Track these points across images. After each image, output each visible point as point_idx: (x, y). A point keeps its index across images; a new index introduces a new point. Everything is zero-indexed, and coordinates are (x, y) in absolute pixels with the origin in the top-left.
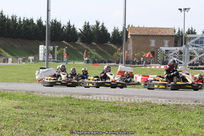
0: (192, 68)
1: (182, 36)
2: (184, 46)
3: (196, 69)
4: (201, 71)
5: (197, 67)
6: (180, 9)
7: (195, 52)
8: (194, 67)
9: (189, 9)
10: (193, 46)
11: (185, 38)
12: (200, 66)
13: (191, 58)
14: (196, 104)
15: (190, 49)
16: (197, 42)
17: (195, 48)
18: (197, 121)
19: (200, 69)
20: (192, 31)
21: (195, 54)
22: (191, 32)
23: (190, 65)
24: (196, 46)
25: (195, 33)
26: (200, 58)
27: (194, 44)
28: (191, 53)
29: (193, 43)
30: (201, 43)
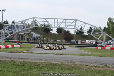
0: (6, 42)
1: (1, 24)
2: (2, 30)
3: (8, 42)
6: (1, 10)
7: (8, 33)
9: (5, 10)
11: (3, 25)
12: (10, 41)
13: (6, 36)
15: (5, 31)
16: (9, 28)
19: (10, 42)
22: (6, 22)
23: (5, 40)
24: (8, 30)
25: (8, 23)
26: (10, 36)
27: (7, 29)
28: (5, 33)
30: (11, 28)
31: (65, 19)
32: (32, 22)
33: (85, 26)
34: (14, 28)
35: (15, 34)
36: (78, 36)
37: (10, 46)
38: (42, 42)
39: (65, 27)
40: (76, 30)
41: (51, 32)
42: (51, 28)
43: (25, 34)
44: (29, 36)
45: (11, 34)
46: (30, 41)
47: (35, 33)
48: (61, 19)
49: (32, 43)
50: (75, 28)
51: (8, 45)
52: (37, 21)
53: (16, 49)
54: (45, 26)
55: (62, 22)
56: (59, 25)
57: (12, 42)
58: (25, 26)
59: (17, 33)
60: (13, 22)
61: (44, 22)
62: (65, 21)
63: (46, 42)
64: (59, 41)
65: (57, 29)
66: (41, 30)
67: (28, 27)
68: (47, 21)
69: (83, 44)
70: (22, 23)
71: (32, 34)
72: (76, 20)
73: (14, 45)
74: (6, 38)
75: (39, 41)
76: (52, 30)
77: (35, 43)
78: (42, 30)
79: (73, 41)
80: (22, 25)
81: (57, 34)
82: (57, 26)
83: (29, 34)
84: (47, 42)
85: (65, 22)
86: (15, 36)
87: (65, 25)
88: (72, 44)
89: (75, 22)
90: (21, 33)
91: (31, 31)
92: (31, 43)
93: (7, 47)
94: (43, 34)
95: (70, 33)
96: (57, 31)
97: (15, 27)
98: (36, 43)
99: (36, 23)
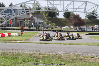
0: (2, 29)
3: (4, 29)
4: (8, 30)
5: (5, 28)
8: (3, 28)
10: (3, 14)
12: (7, 28)
13: (1, 22)
14: (2, 51)
16: (5, 12)
17: (4, 16)
18: (1, 63)
19: (7, 29)
20: (2, 4)
21: (4, 20)
24: (4, 15)
25: (4, 6)
26: (7, 22)
28: (1, 19)
29: (3, 13)
30: (8, 12)
31: (73, 1)
32: (34, 5)
33: (97, 9)
34: (11, 12)
35: (13, 19)
36: (90, 21)
37: (6, 34)
38: (45, 29)
39: (73, 10)
40: (88, 14)
41: (57, 16)
42: (58, 12)
43: (25, 19)
44: (30, 21)
45: (9, 19)
46: (32, 28)
47: (37, 18)
48: (68, 1)
49: (34, 30)
50: (85, 12)
51: (4, 34)
52: (39, 4)
53: (13, 38)
54: (49, 9)
55: (70, 4)
56: (65, 8)
57: (9, 29)
58: (25, 10)
59: (15, 18)
60: (11, 5)
61: (47, 4)
62: (73, 3)
63: (50, 29)
64: (67, 27)
65: (64, 12)
66: (44, 15)
67: (29, 11)
68: (51, 4)
69: (96, 31)
70: (21, 6)
71: (34, 19)
72: (86, 2)
73: (12, 33)
74: (2, 24)
75: (42, 28)
76: (58, 14)
77: (37, 30)
78: (46, 14)
79: (84, 27)
80: (21, 8)
81: (64, 19)
82: (63, 9)
83: (30, 19)
84: (52, 28)
85: (73, 5)
86: (13, 21)
87: (73, 8)
88: (82, 32)
89: (85, 4)
90: (20, 19)
91: (32, 15)
92: (32, 30)
93: (3, 36)
94: (47, 19)
95: (80, 18)
96: (64, 16)
97: (13, 11)
98: (39, 30)
99: (38, 6)
